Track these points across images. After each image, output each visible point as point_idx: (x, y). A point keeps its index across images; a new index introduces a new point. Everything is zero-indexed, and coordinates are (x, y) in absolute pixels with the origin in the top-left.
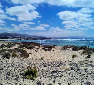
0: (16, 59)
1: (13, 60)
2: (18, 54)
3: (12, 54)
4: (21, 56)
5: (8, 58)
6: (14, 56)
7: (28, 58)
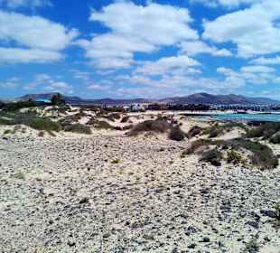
0: (239, 168)
1: (230, 172)
2: (246, 154)
3: (229, 154)
4: (254, 162)
5: (217, 164)
6: (233, 159)
7: (275, 171)
